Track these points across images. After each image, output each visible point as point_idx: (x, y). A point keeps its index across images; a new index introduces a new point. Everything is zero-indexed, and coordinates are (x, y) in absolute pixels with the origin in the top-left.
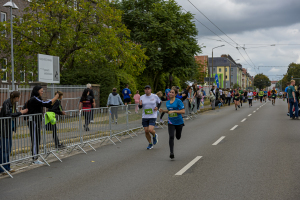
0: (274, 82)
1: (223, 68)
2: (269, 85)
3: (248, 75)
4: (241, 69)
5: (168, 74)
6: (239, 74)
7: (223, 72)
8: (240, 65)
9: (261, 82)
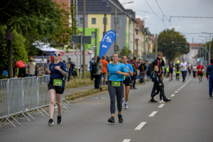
0: (196, 46)
1: (99, 18)
2: (186, 51)
3: (145, 32)
4: (133, 20)
5: (6, 27)
6: (130, 29)
7: (99, 25)
8: (131, 12)
9: (171, 44)
